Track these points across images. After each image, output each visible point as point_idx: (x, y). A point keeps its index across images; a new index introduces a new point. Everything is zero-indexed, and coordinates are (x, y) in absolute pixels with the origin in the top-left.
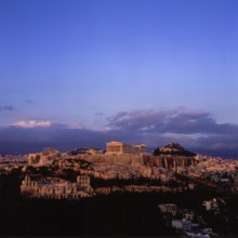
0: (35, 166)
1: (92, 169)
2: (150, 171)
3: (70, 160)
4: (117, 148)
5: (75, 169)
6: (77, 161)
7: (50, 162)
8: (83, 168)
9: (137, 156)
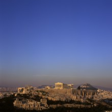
0: (21, 93)
1: (48, 96)
2: (76, 97)
3: (37, 91)
4: (60, 86)
5: (40, 95)
6: (41, 91)
7: (28, 92)
8: (44, 95)
9: (69, 90)
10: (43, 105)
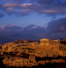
1: (34, 52)
2: (62, 53)
4: (46, 42)
7: (14, 50)
8: (31, 52)
10: (32, 62)
